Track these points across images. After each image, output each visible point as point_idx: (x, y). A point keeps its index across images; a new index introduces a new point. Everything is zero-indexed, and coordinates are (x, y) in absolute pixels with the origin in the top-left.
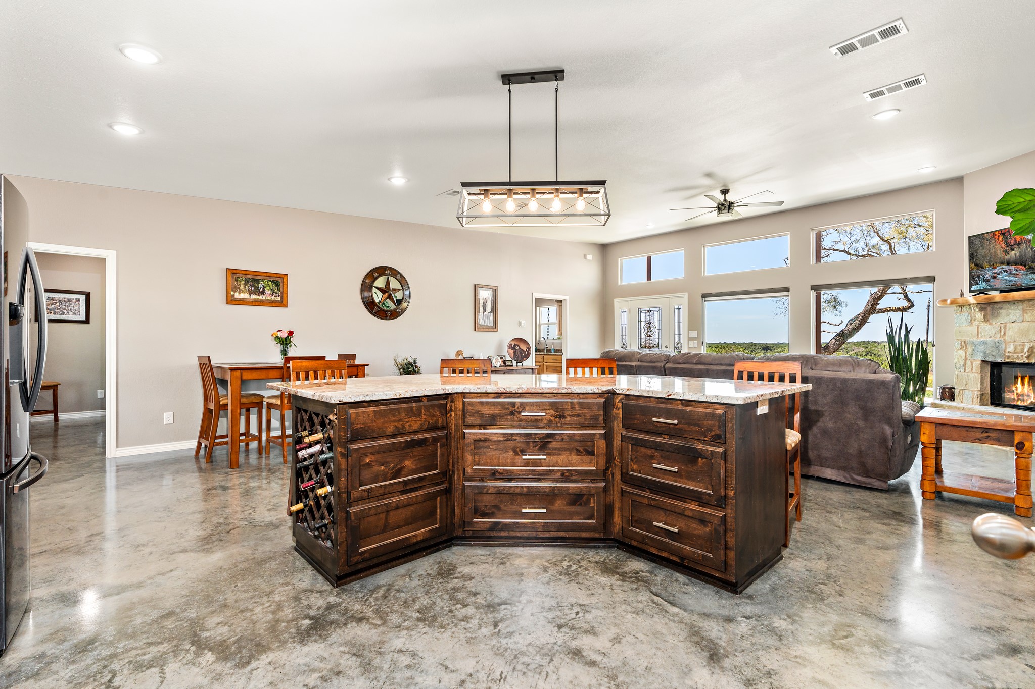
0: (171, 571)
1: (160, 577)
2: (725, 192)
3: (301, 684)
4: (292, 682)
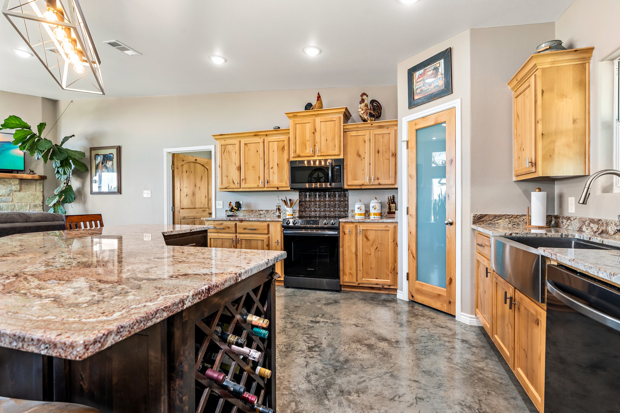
3: (360, 398)
4: (362, 402)
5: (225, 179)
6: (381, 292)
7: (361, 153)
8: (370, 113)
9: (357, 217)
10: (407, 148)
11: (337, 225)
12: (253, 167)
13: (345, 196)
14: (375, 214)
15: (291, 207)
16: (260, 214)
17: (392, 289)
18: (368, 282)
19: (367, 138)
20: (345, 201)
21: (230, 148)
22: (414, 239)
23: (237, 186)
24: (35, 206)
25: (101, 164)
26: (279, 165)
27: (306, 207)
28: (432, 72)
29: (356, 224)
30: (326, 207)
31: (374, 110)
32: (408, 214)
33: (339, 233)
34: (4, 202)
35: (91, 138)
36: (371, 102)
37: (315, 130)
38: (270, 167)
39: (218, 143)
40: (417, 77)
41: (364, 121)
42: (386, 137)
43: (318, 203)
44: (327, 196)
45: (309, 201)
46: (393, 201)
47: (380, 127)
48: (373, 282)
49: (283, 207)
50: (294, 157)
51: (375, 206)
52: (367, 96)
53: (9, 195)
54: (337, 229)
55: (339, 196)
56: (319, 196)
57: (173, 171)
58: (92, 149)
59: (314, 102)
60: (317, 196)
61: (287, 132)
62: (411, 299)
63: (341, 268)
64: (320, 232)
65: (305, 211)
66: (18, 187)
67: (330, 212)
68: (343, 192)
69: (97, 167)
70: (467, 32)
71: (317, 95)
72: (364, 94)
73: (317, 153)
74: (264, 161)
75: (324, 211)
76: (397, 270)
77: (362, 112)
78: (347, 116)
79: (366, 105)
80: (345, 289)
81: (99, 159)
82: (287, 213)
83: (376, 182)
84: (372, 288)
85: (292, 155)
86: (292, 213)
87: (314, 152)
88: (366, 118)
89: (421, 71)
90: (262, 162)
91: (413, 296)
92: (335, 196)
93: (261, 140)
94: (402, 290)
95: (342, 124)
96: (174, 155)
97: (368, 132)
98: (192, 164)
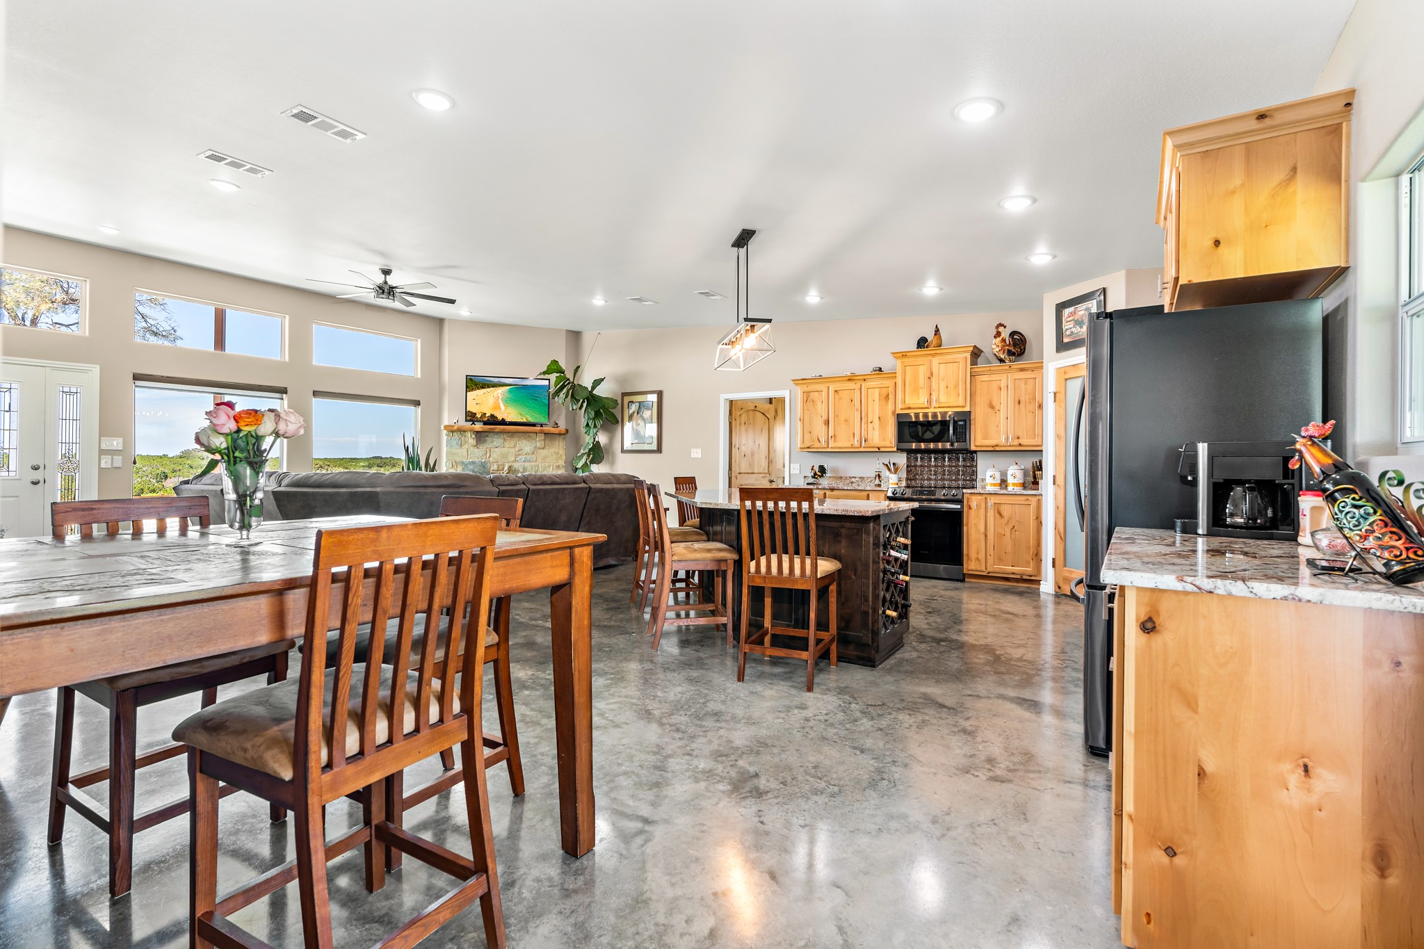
0: (970, 696)
1: (982, 695)
2: (387, 272)
5: (807, 435)
6: (1020, 585)
7: (995, 403)
8: (1009, 351)
9: (989, 488)
10: (1055, 401)
11: (959, 497)
12: (846, 421)
13: (973, 459)
14: (1014, 484)
15: (895, 473)
16: (852, 483)
17: (1032, 582)
18: (1001, 571)
19: (1003, 384)
20: (972, 466)
21: (814, 396)
22: (1061, 516)
23: (823, 444)
24: (558, 467)
25: (635, 414)
26: (881, 419)
27: (917, 474)
28: (1083, 312)
29: (986, 496)
30: (944, 475)
31: (1015, 345)
32: (1054, 484)
33: (962, 507)
34: (529, 461)
35: (621, 380)
36: (1010, 334)
37: (932, 374)
38: (869, 421)
39: (799, 391)
40: (1066, 315)
41: (1001, 361)
42: (1031, 383)
43: (933, 469)
44: (947, 459)
45: (921, 466)
46: (1038, 467)
47: (1022, 370)
48: (1008, 571)
49: (885, 473)
50: (901, 409)
51: (1015, 474)
52: (1005, 327)
53: (533, 453)
54: (960, 502)
55: (964, 460)
56: (935, 459)
57: (730, 423)
58: (624, 395)
59: (930, 336)
60: (933, 460)
61: (893, 375)
62: (1058, 590)
63: (965, 552)
64: (933, 504)
65: (915, 479)
66: (543, 443)
67: (950, 480)
68: (971, 455)
69: (631, 417)
70: (1122, 273)
71: (934, 329)
72: (1000, 325)
73: (934, 404)
74: (861, 413)
75: (943, 479)
76: (1041, 556)
77: (997, 350)
78: (976, 354)
79: (1004, 340)
80: (970, 580)
81: (634, 408)
82: (891, 481)
83: (1016, 442)
84: (1007, 579)
85: (899, 406)
86: (896, 481)
87: (930, 401)
88: (1003, 357)
89: (1071, 309)
90: (857, 415)
91: (1059, 588)
92: (958, 460)
93: (858, 386)
94: (1046, 581)
95: (969, 366)
96: (731, 402)
97: (1004, 376)
98: (751, 413)
